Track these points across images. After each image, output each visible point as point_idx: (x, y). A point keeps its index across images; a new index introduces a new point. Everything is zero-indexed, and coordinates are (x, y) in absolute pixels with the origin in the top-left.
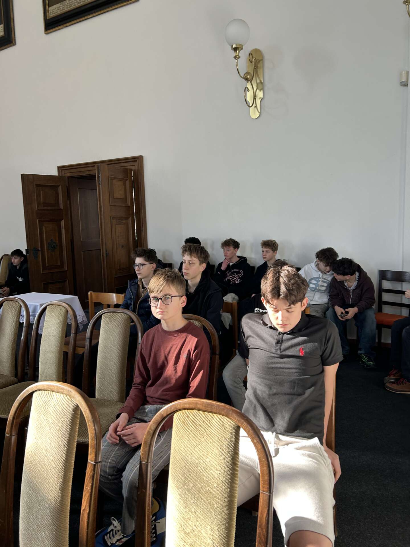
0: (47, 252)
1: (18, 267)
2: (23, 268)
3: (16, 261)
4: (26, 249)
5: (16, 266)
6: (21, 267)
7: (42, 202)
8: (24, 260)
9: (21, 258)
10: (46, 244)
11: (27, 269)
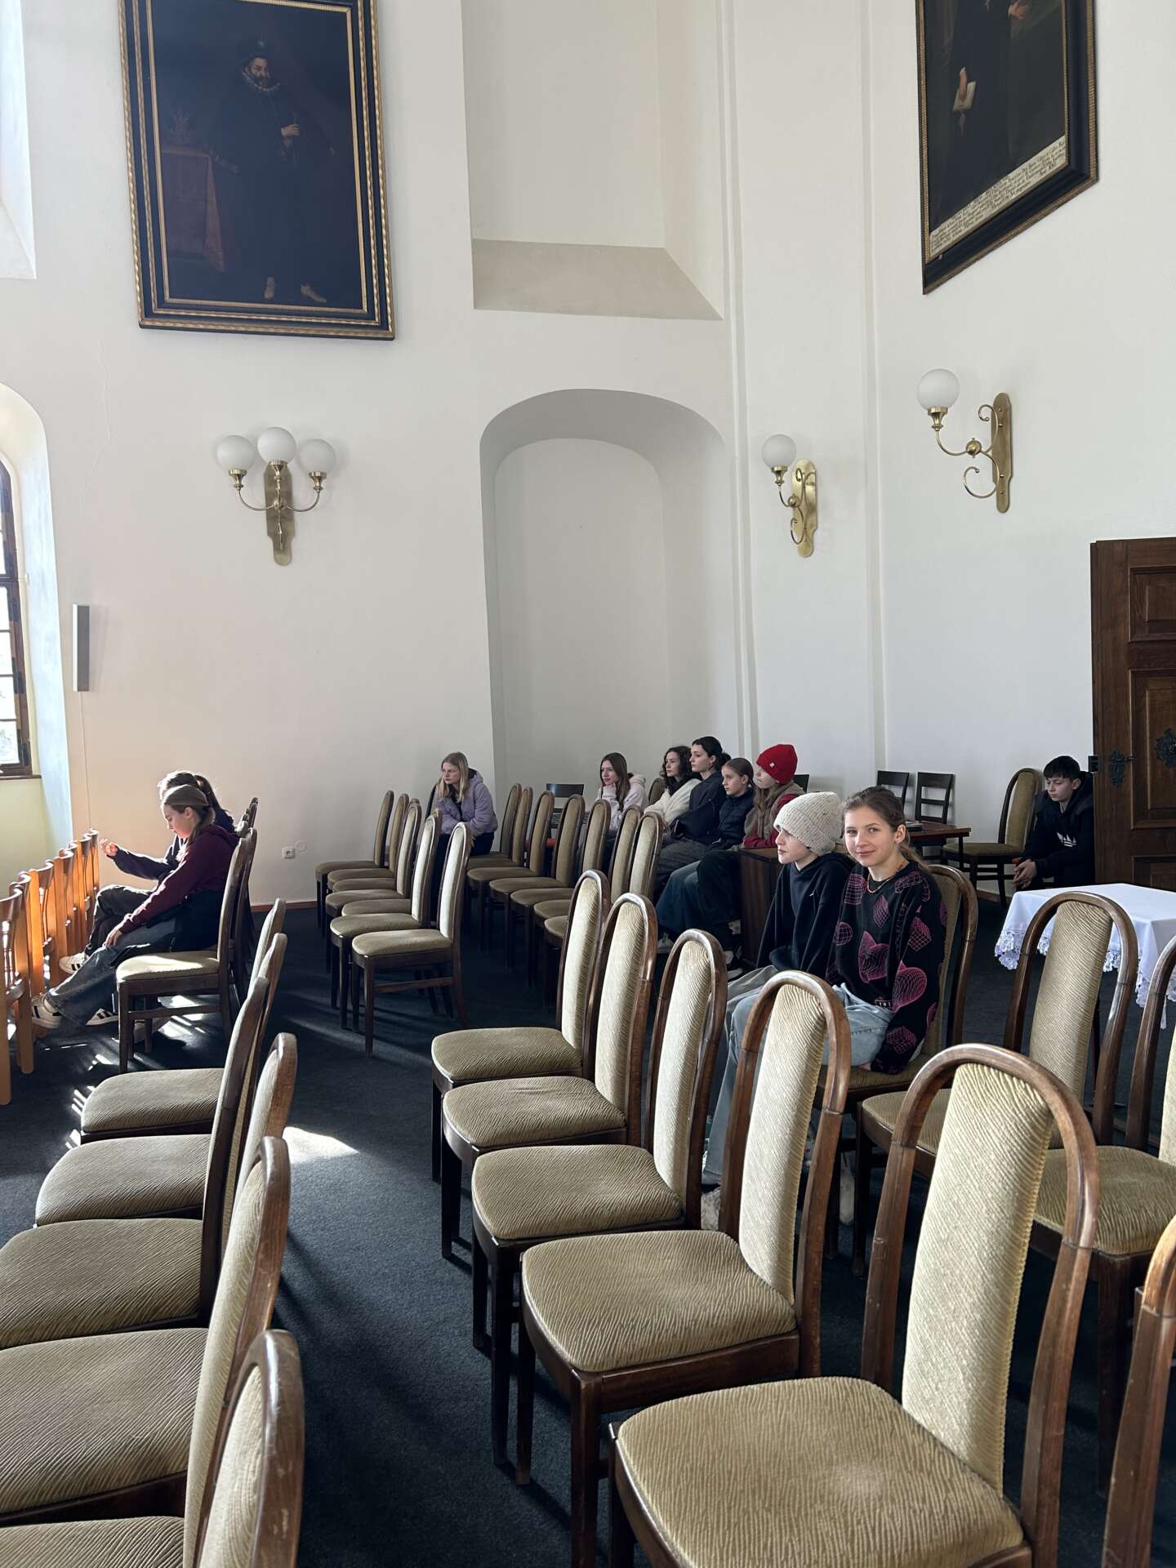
0: (1153, 766)
1: (1063, 807)
2: (1078, 811)
3: (1057, 789)
4: (1089, 757)
5: (1057, 803)
6: (1070, 809)
7: (1147, 620)
8: (1081, 786)
9: (1071, 781)
10: (1151, 742)
11: (1089, 812)
